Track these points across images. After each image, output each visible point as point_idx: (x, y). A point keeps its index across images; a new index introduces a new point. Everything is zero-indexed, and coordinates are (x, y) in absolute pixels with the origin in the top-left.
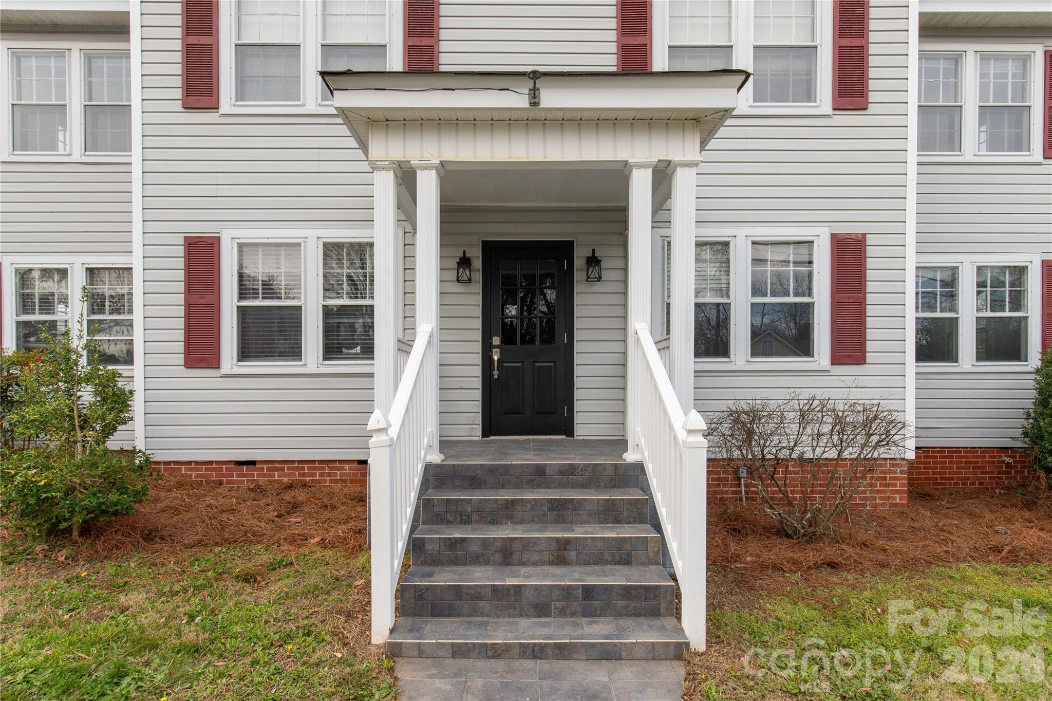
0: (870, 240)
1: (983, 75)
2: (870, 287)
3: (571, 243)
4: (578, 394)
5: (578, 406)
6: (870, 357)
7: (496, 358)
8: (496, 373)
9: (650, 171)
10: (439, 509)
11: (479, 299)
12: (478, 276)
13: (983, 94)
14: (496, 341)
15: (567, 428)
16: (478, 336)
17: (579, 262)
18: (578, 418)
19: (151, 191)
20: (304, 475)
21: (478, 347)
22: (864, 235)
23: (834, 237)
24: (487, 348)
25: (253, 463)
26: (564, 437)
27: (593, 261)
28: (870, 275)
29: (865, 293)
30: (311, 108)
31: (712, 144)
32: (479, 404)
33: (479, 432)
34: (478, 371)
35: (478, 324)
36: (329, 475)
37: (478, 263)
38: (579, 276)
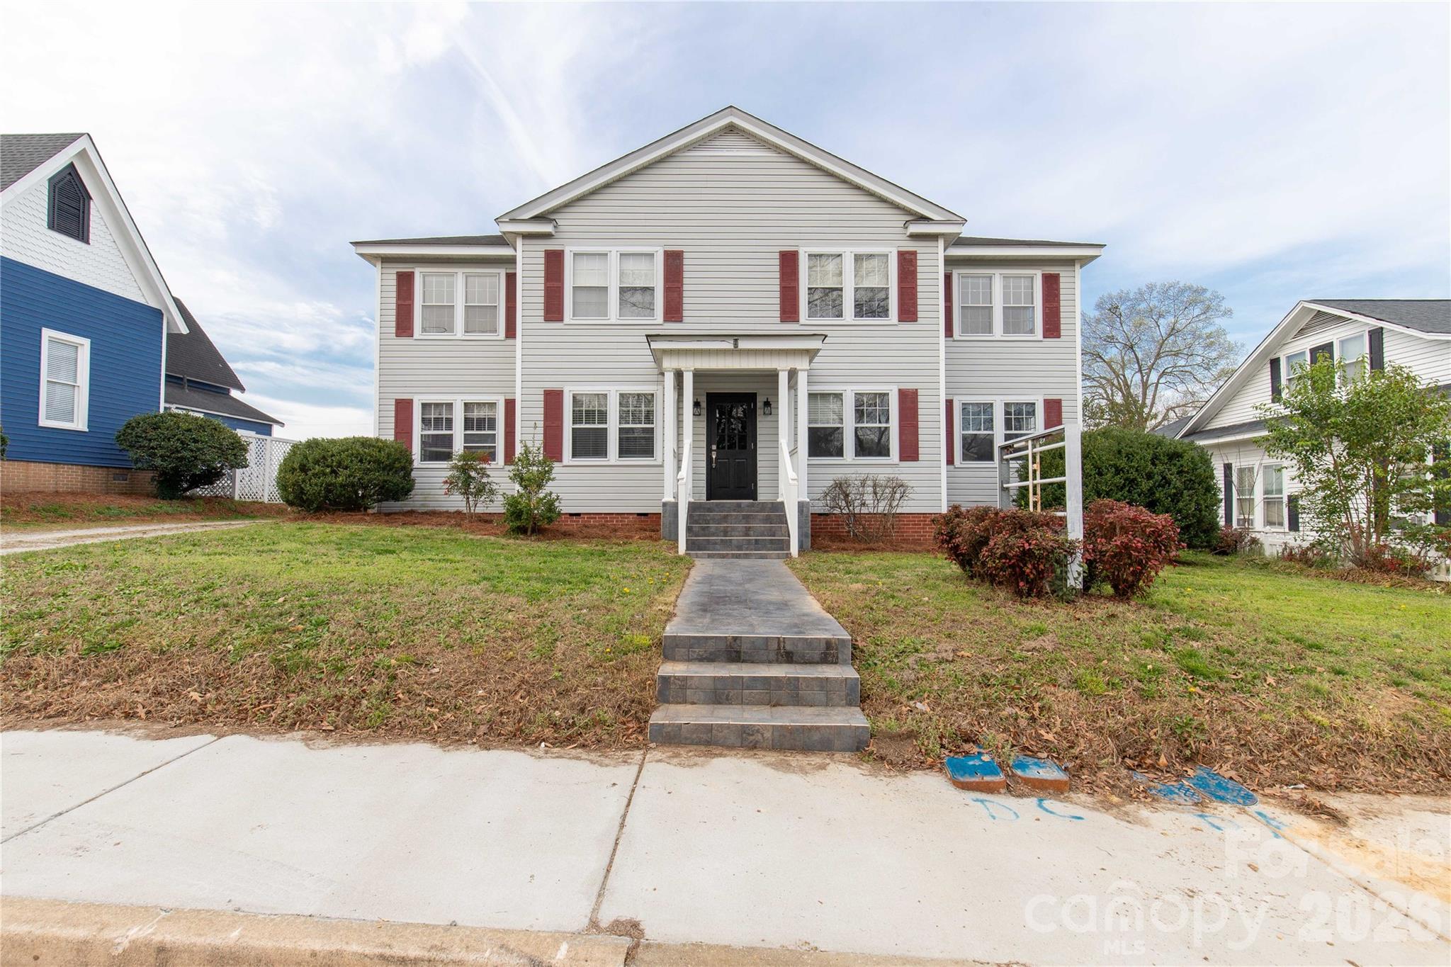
0: (920, 392)
1: (1005, 287)
2: (920, 418)
3: (756, 394)
4: (759, 477)
5: (759, 484)
6: (921, 457)
7: (714, 457)
8: (714, 465)
9: (787, 373)
10: (696, 518)
11: (704, 424)
12: (704, 412)
13: (1006, 298)
14: (714, 447)
15: (754, 496)
16: (704, 444)
17: (760, 404)
18: (760, 490)
19: (526, 365)
20: (607, 521)
21: (704, 451)
22: (917, 390)
23: (900, 390)
24: (709, 451)
25: (578, 515)
26: (751, 501)
27: (767, 404)
28: (920, 412)
29: (917, 421)
30: (613, 321)
31: (816, 359)
32: (705, 482)
33: (705, 498)
34: (704, 464)
35: (704, 438)
36: (621, 521)
37: (704, 405)
38: (759, 412)
